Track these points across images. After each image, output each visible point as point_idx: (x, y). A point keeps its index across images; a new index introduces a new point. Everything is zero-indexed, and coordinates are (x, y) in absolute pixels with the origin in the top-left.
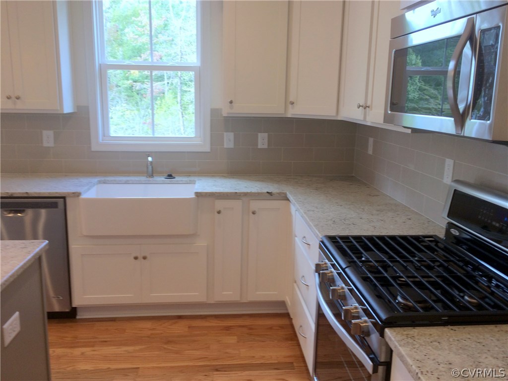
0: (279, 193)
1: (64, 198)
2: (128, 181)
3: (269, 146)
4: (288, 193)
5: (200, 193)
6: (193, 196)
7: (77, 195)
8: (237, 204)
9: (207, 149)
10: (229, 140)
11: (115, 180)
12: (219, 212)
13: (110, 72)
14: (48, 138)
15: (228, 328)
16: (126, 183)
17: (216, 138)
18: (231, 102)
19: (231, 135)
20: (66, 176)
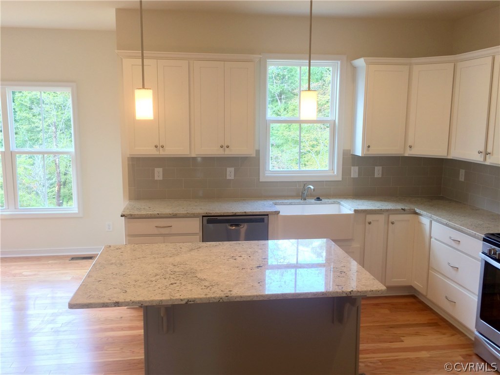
0: (409, 209)
1: (268, 215)
2: (292, 203)
3: (382, 176)
4: (416, 209)
5: (357, 210)
6: (352, 212)
7: (277, 213)
8: (381, 218)
9: (340, 178)
10: (354, 172)
11: (283, 203)
12: (370, 223)
13: (272, 125)
14: (230, 173)
15: (377, 305)
16: (291, 204)
17: (345, 171)
18: (369, 147)
19: (356, 168)
20: (244, 200)
